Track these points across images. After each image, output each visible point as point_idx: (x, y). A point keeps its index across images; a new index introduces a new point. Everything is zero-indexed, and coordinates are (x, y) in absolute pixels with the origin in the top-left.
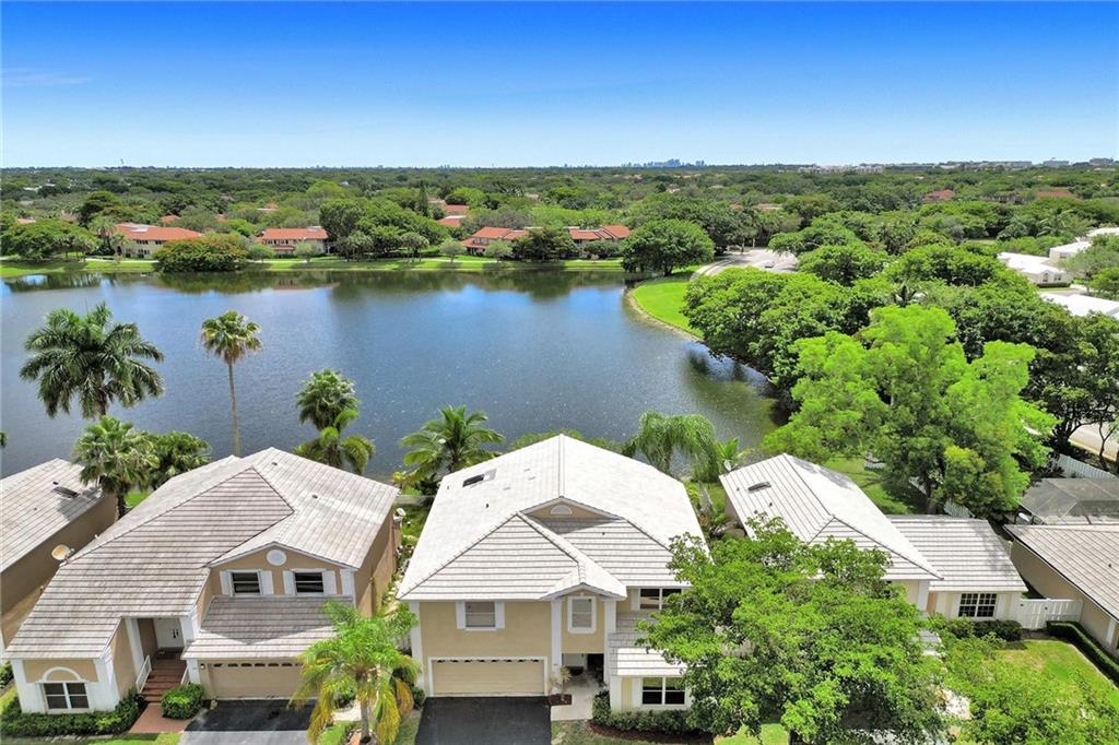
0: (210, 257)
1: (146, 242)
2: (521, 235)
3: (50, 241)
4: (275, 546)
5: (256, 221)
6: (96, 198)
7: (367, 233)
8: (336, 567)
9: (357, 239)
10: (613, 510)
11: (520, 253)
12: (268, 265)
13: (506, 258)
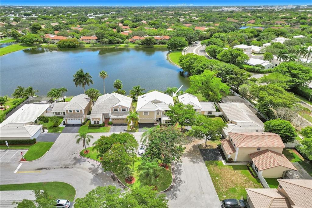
0: (71, 44)
1: (54, 40)
2: (143, 38)
3: (33, 40)
4: (120, 105)
5: (78, 33)
6: (35, 25)
7: (107, 38)
8: (127, 108)
9: (105, 40)
10: (162, 101)
11: (143, 43)
12: (84, 46)
13: (140, 44)
